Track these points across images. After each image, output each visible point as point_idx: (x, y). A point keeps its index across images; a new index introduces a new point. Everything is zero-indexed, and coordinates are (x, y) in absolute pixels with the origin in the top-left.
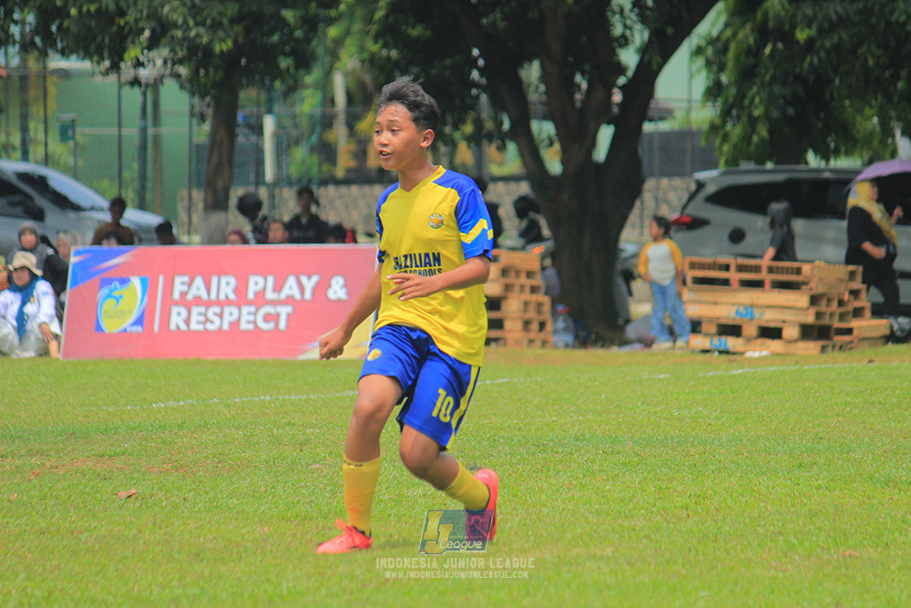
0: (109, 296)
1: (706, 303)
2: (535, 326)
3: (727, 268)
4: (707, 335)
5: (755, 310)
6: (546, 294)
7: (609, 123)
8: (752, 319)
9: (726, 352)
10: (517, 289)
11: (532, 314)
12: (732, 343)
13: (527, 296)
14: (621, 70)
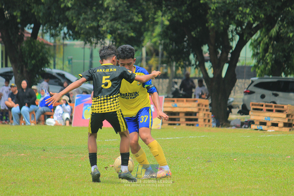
0: (86, 109)
1: (256, 115)
2: (207, 121)
3: (262, 106)
4: (256, 125)
5: (270, 118)
6: (210, 111)
7: (227, 63)
8: (269, 121)
9: (262, 130)
10: (202, 110)
11: (206, 117)
12: (263, 127)
13: (205, 112)
14: (231, 48)
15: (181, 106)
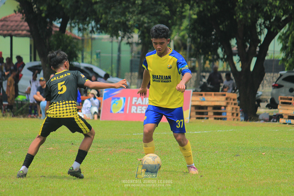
0: (114, 102)
1: (285, 109)
2: (235, 115)
3: (291, 99)
4: (285, 119)
6: (239, 105)
7: (255, 57)
9: (290, 124)
10: (230, 104)
11: (234, 111)
12: (292, 121)
13: (233, 106)
14: (259, 41)
15: (209, 100)
